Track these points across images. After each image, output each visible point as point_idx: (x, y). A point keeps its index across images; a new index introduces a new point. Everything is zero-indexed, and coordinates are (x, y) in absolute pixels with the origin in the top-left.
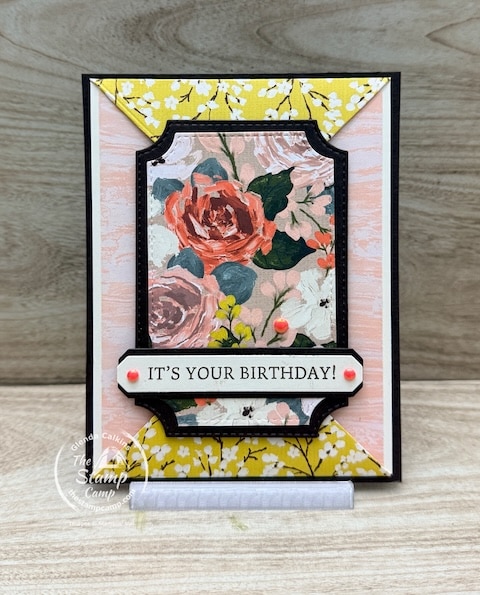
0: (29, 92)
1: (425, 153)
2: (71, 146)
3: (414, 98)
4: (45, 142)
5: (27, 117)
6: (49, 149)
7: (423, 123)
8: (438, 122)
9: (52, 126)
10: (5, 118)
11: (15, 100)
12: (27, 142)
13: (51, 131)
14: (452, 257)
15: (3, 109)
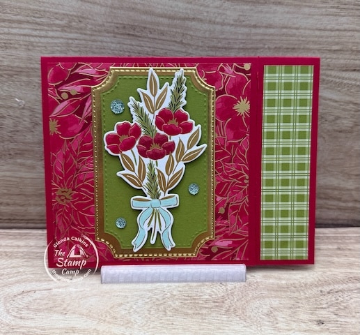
0: (47, 9)
1: (335, 56)
2: (76, 49)
3: (327, 15)
4: (58, 47)
5: (46, 28)
6: (61, 52)
7: (333, 34)
8: (344, 33)
9: (63, 35)
10: (28, 29)
11: (36, 15)
12: (45, 47)
13: (62, 38)
14: (351, 132)
15: (28, 22)
